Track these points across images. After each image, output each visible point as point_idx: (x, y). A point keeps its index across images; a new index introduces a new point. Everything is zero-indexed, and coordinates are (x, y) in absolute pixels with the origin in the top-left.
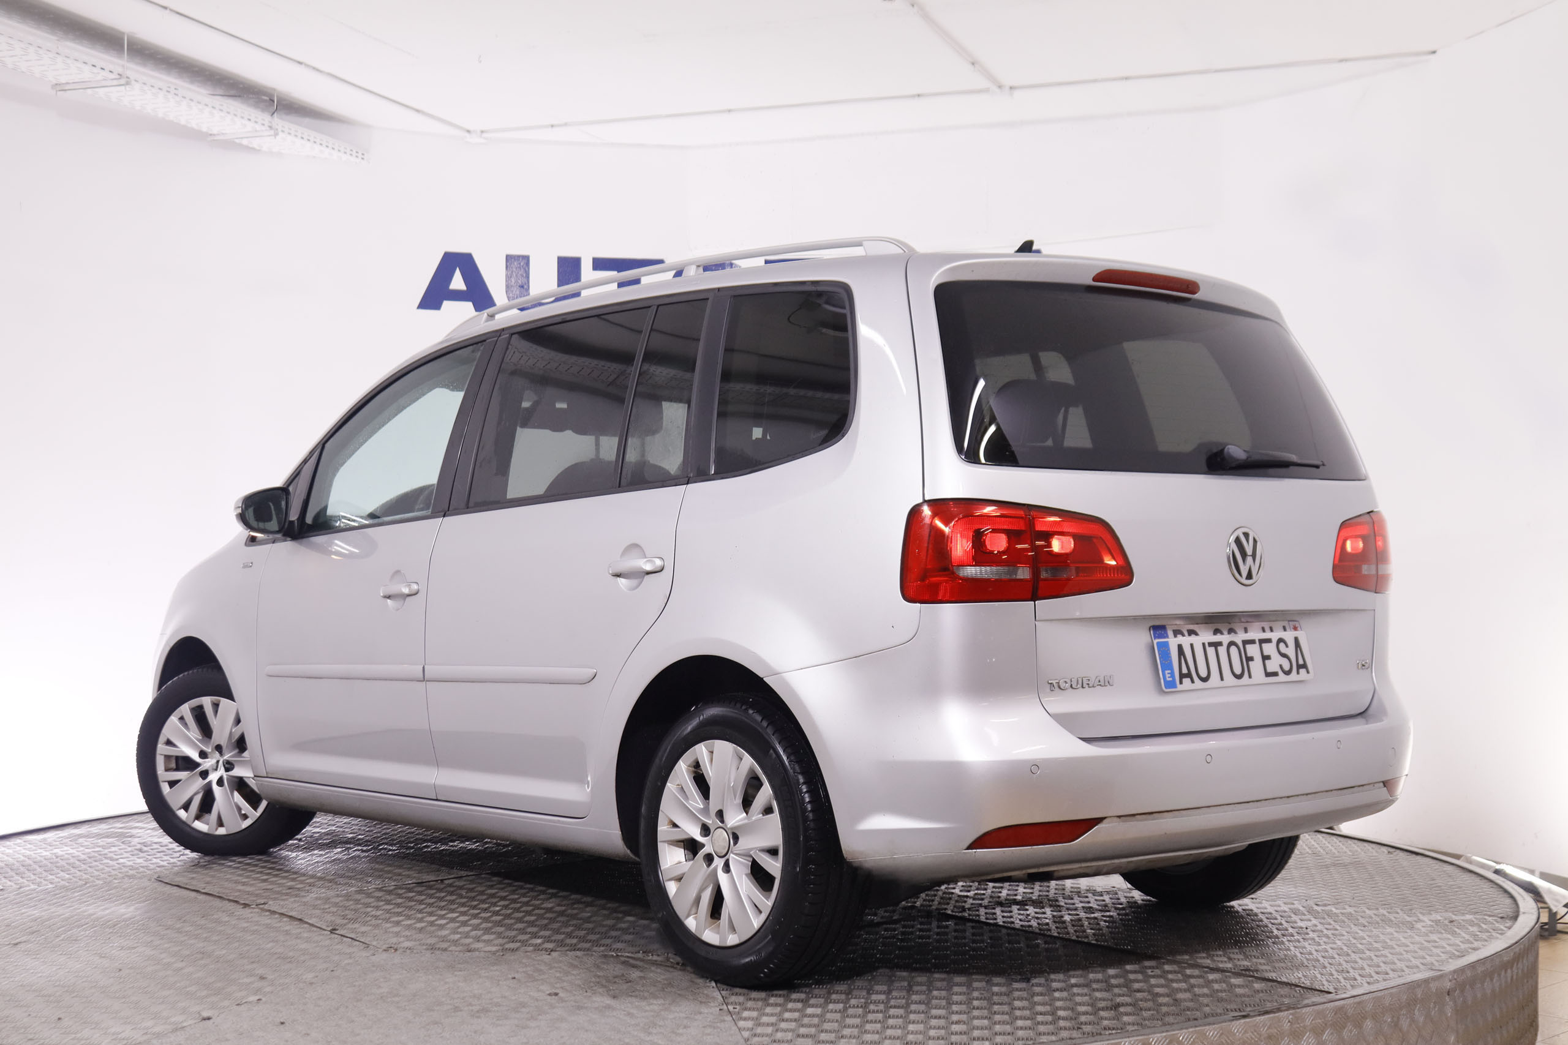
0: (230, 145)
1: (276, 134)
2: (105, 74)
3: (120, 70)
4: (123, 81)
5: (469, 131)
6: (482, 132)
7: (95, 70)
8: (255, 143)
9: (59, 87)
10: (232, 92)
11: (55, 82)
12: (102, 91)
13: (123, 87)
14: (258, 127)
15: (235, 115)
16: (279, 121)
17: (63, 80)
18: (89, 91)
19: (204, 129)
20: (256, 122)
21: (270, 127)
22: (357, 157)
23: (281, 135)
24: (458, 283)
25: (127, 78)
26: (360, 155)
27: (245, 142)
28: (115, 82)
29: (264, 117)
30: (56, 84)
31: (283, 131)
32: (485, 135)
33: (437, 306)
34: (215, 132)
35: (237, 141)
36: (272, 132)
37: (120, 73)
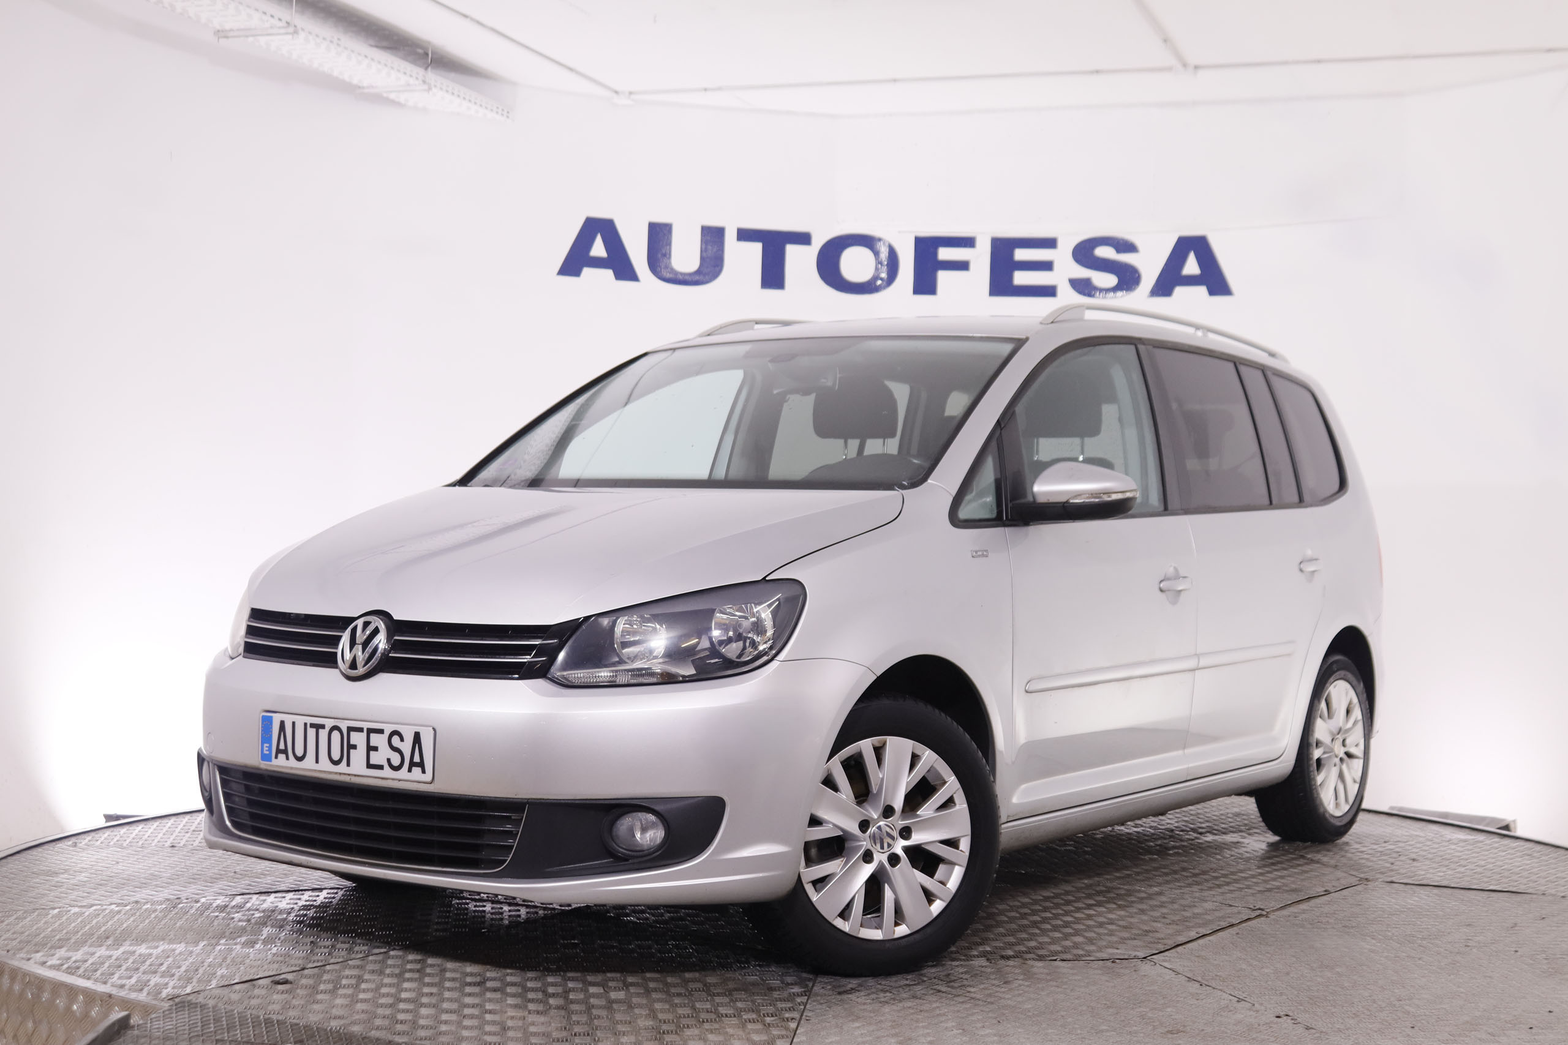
0: (378, 99)
1: (430, 89)
2: (275, 22)
3: (288, 18)
4: (291, 29)
5: (616, 92)
6: (631, 93)
7: (265, 17)
8: (402, 98)
9: (221, 34)
10: (385, 44)
11: (218, 28)
12: (263, 40)
13: (290, 37)
14: (412, 81)
15: (392, 68)
16: (432, 76)
17: (227, 27)
18: (251, 39)
19: (355, 81)
20: (411, 76)
21: (424, 82)
22: (502, 115)
23: (434, 90)
24: (598, 249)
25: (295, 26)
26: (505, 113)
27: (392, 96)
28: (283, 31)
29: (417, 71)
30: (219, 31)
31: (435, 86)
32: (632, 96)
33: (577, 273)
34: (365, 84)
35: (385, 95)
36: (426, 87)
37: (288, 21)
